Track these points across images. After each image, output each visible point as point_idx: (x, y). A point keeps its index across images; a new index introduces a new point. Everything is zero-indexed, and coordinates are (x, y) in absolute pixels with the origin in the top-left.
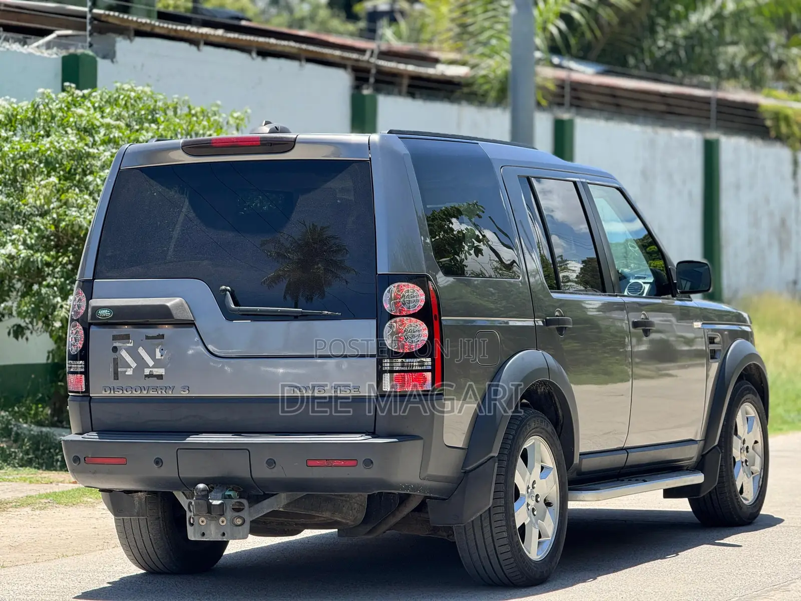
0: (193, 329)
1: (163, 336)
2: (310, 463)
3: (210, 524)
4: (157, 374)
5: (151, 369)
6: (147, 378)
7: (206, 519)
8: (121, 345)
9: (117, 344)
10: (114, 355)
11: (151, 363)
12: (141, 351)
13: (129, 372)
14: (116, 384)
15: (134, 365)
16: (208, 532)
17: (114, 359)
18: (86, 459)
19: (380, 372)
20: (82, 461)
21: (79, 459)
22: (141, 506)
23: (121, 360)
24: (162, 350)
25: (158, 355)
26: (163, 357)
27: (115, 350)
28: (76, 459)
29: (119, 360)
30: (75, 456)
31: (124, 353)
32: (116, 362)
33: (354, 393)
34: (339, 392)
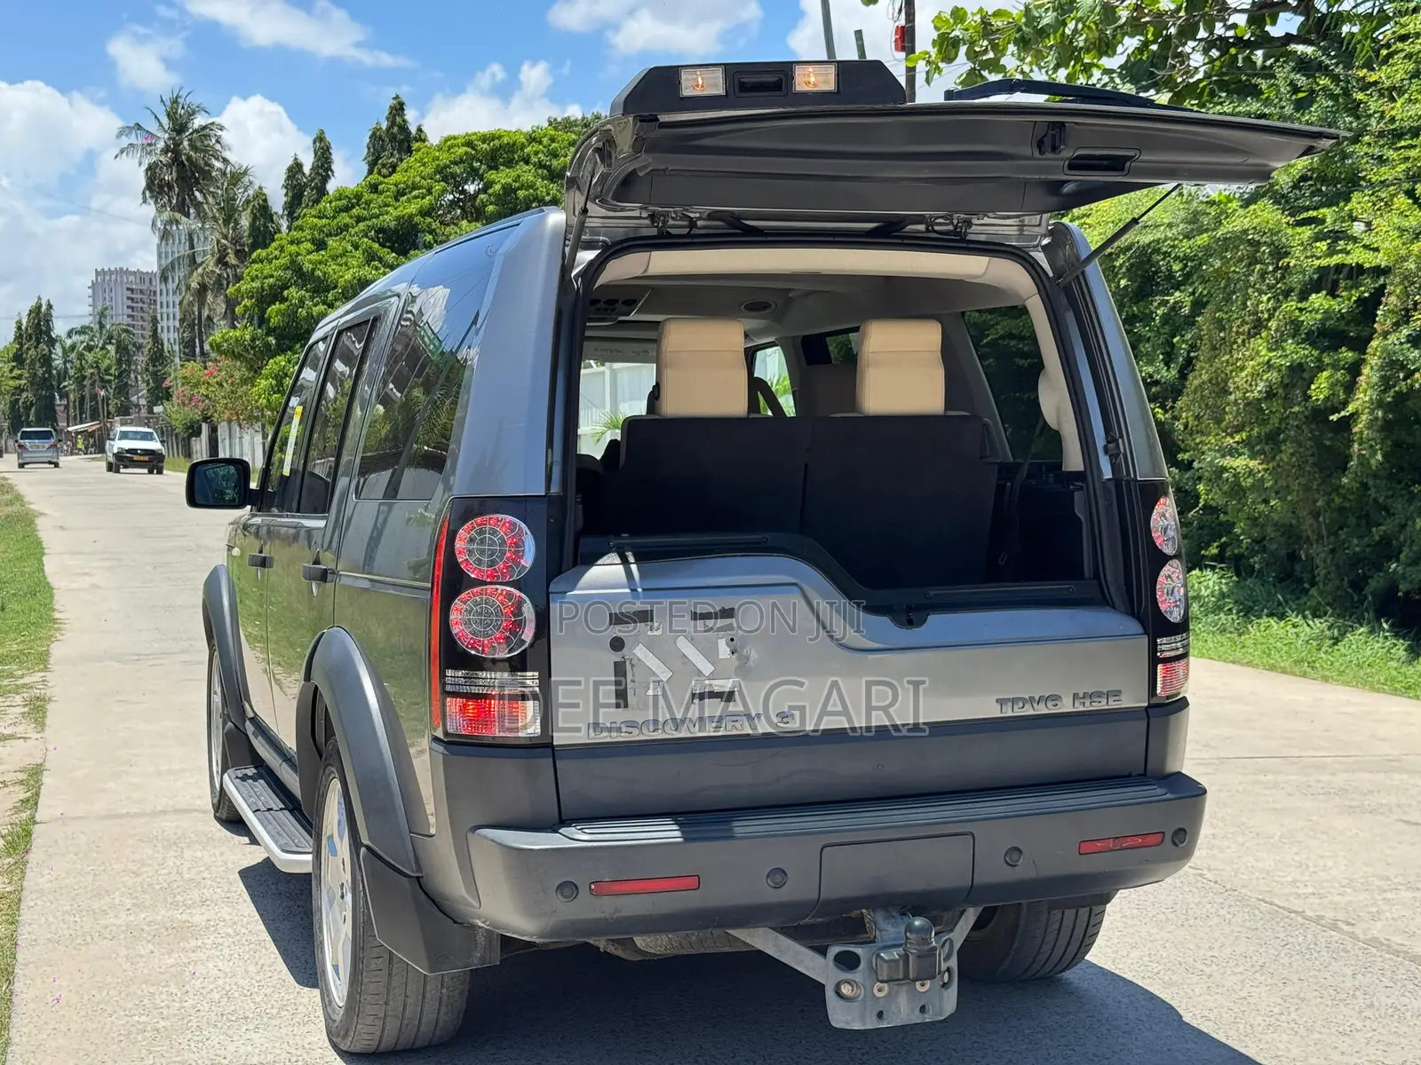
0: (797, 594)
2: (1086, 848)
7: (887, 983)
11: (707, 668)
12: (683, 644)
15: (665, 675)
16: (893, 1008)
17: (616, 664)
18: (593, 887)
19: (1154, 661)
20: (583, 891)
21: (577, 888)
22: (490, 943)
23: (632, 666)
24: (732, 640)
25: (724, 650)
26: (735, 655)
27: (617, 644)
28: (568, 889)
29: (628, 667)
30: (565, 883)
31: (640, 652)
32: (620, 669)
33: (1113, 705)
34: (1087, 703)
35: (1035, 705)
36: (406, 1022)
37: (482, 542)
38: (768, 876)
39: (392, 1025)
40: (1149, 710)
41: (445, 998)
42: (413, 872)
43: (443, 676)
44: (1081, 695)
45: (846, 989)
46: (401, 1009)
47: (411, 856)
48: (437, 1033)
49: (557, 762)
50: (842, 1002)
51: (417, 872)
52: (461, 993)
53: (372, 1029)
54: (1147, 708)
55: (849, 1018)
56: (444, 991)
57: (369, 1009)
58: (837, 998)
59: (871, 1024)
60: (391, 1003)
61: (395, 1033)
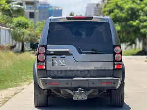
0: (72, 56)
3: (80, 96)
14: (53, 67)
38: (66, 84)
50: (74, 97)
54: (113, 70)
59: (77, 99)
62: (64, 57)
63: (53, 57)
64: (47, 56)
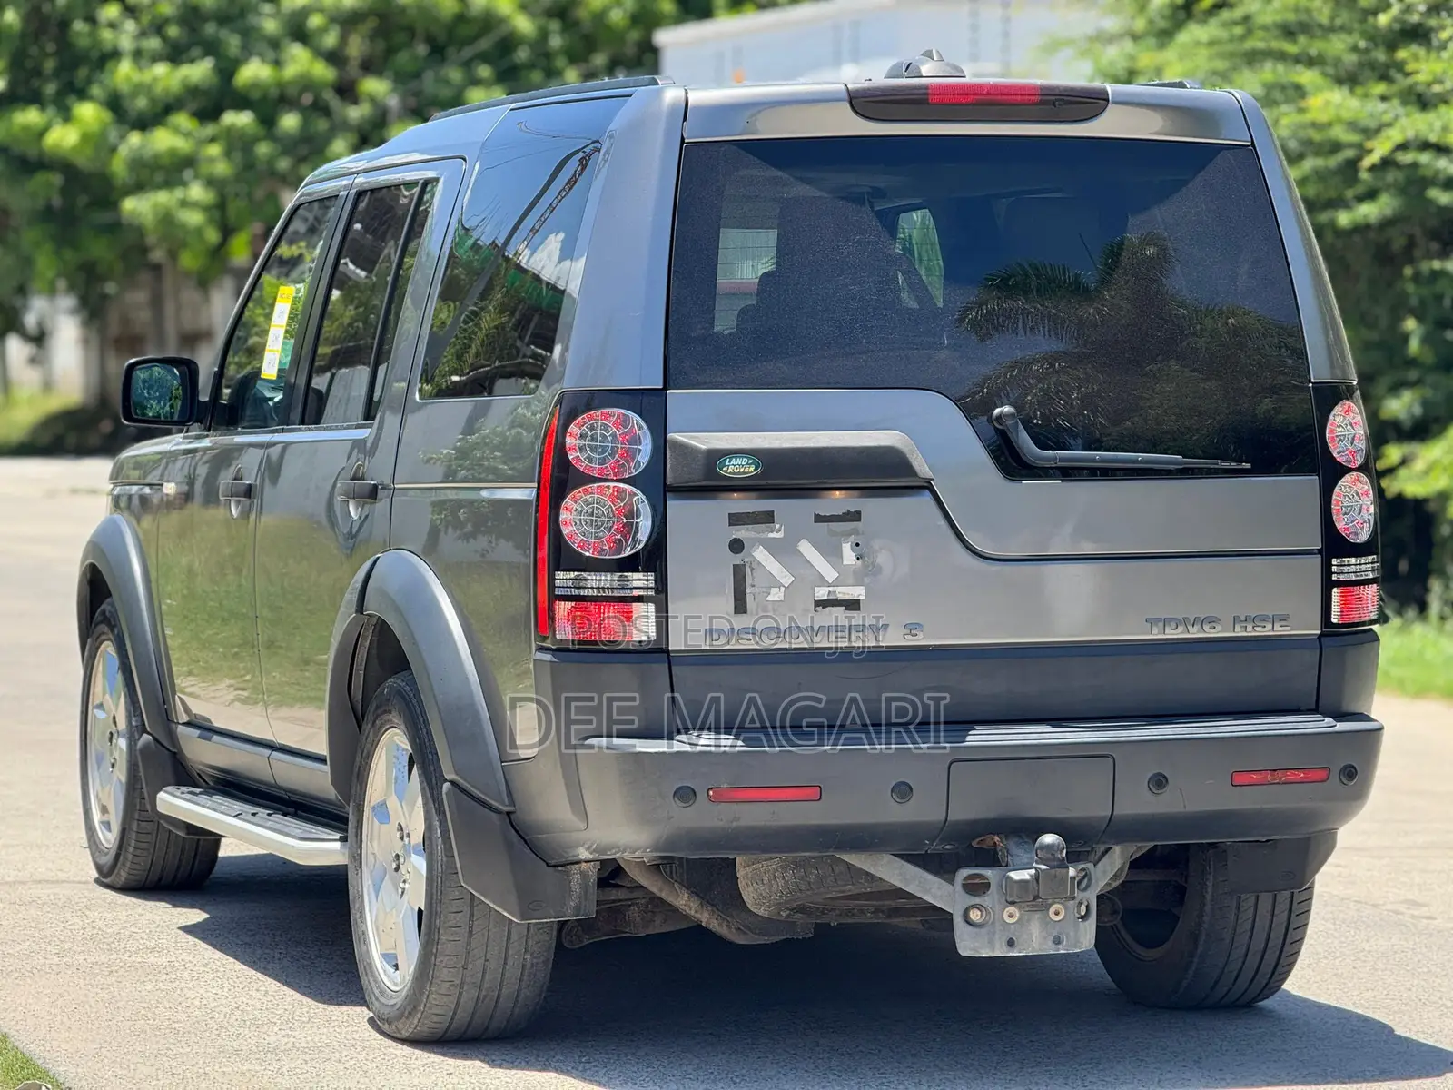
0: (927, 497)
1: (859, 513)
2: (1239, 779)
3: (1029, 921)
4: (847, 598)
5: (831, 589)
6: (819, 609)
7: (1020, 909)
8: (752, 535)
9: (742, 533)
10: (737, 559)
11: (830, 574)
12: (806, 548)
13: (776, 595)
14: (740, 622)
15: (787, 579)
16: (1025, 936)
17: (735, 567)
18: (711, 793)
19: (1328, 584)
20: (701, 796)
21: (695, 793)
22: (586, 892)
23: (752, 569)
24: (857, 545)
25: (849, 556)
26: (861, 560)
27: (737, 546)
28: (685, 794)
29: (748, 570)
30: (682, 788)
31: (760, 554)
32: (739, 574)
33: (1280, 630)
34: (1250, 628)
35: (1190, 628)
36: (484, 993)
37: (593, 438)
38: (892, 791)
39: (469, 995)
40: (1323, 639)
41: (528, 966)
42: (503, 804)
43: (551, 579)
44: (1243, 619)
45: (975, 915)
46: (480, 975)
47: (503, 788)
48: (517, 1010)
49: (673, 668)
50: (970, 928)
51: (510, 805)
52: (545, 962)
53: (445, 999)
54: (1320, 636)
55: (977, 944)
56: (528, 957)
57: (444, 974)
58: (966, 925)
59: (1000, 951)
60: (470, 967)
61: (472, 1004)
62: (855, 516)
63: (735, 520)
64: (675, 507)
